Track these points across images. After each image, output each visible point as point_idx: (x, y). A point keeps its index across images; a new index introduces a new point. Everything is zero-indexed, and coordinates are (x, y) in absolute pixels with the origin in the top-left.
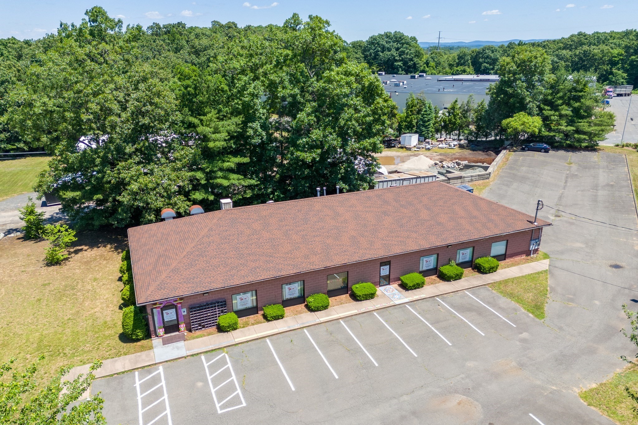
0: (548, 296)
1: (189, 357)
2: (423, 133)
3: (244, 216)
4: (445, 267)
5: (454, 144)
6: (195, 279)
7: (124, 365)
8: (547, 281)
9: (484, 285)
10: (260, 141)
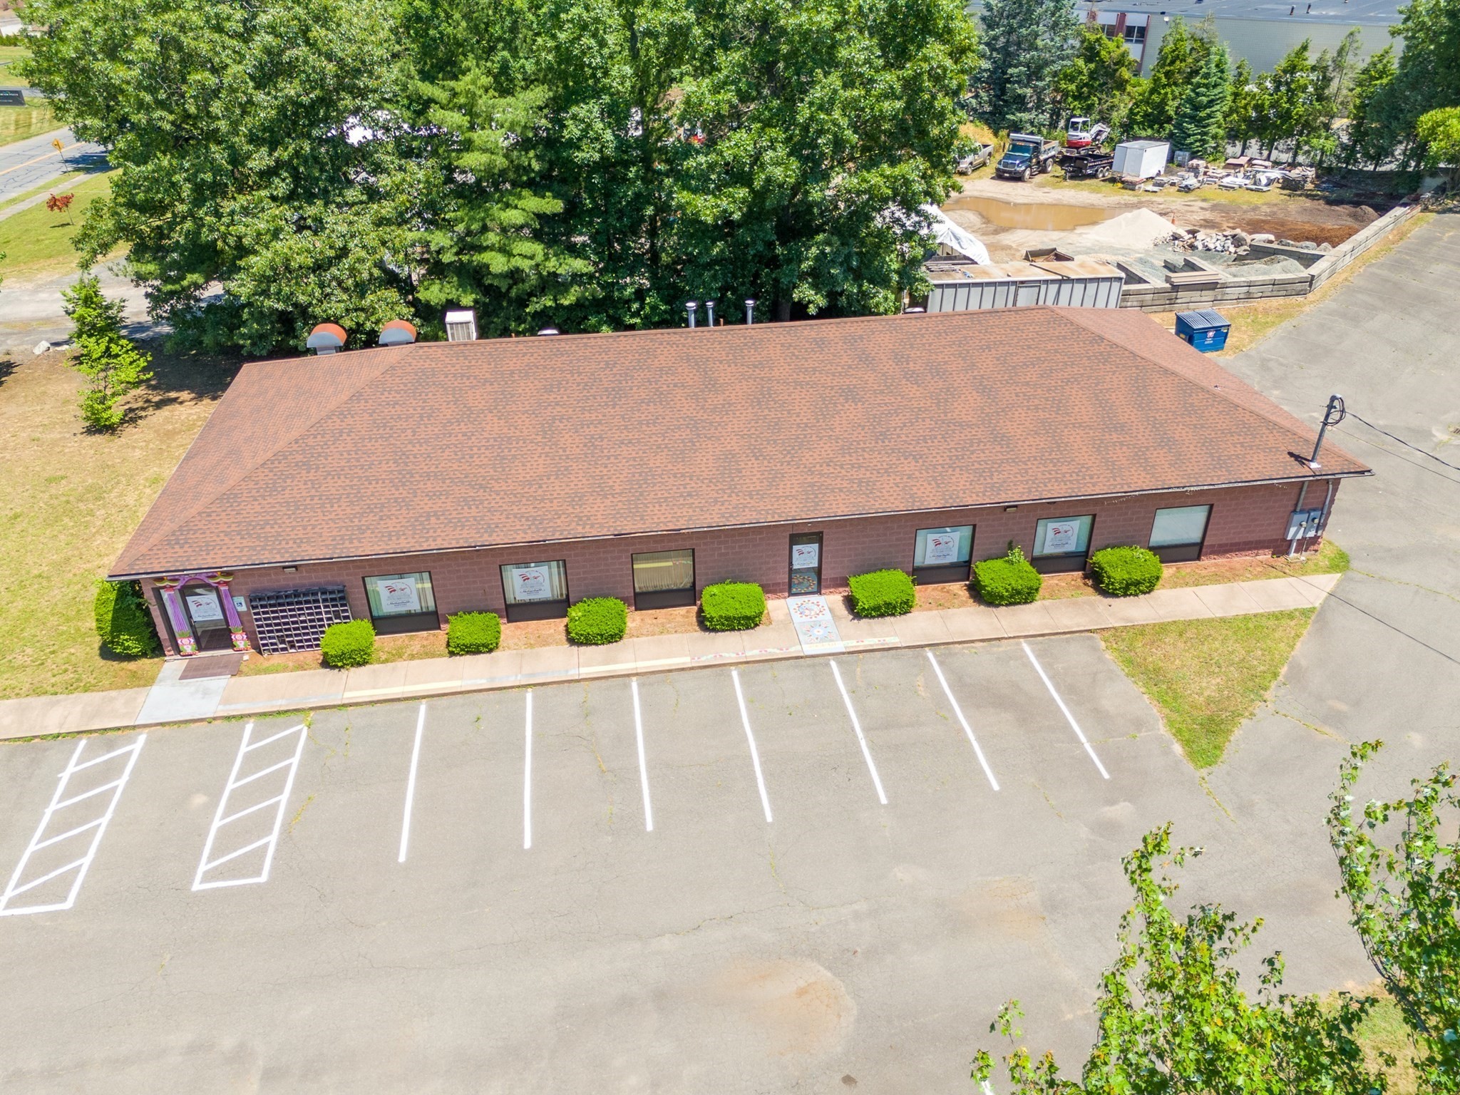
0: (1268, 695)
1: (218, 722)
2: (1188, 141)
3: (458, 367)
4: (990, 563)
5: (1268, 179)
6: (268, 528)
7: (66, 718)
8: (1292, 647)
9: (1090, 631)
10: (597, 156)
